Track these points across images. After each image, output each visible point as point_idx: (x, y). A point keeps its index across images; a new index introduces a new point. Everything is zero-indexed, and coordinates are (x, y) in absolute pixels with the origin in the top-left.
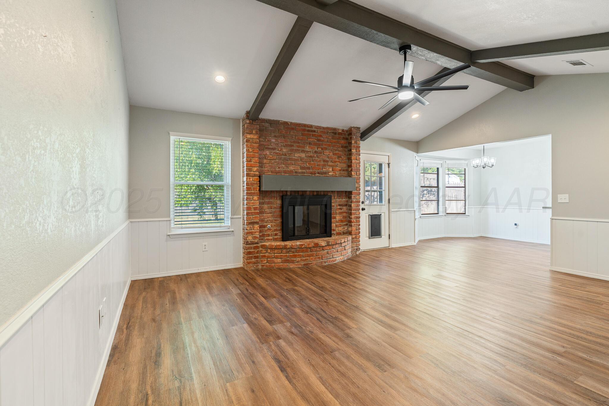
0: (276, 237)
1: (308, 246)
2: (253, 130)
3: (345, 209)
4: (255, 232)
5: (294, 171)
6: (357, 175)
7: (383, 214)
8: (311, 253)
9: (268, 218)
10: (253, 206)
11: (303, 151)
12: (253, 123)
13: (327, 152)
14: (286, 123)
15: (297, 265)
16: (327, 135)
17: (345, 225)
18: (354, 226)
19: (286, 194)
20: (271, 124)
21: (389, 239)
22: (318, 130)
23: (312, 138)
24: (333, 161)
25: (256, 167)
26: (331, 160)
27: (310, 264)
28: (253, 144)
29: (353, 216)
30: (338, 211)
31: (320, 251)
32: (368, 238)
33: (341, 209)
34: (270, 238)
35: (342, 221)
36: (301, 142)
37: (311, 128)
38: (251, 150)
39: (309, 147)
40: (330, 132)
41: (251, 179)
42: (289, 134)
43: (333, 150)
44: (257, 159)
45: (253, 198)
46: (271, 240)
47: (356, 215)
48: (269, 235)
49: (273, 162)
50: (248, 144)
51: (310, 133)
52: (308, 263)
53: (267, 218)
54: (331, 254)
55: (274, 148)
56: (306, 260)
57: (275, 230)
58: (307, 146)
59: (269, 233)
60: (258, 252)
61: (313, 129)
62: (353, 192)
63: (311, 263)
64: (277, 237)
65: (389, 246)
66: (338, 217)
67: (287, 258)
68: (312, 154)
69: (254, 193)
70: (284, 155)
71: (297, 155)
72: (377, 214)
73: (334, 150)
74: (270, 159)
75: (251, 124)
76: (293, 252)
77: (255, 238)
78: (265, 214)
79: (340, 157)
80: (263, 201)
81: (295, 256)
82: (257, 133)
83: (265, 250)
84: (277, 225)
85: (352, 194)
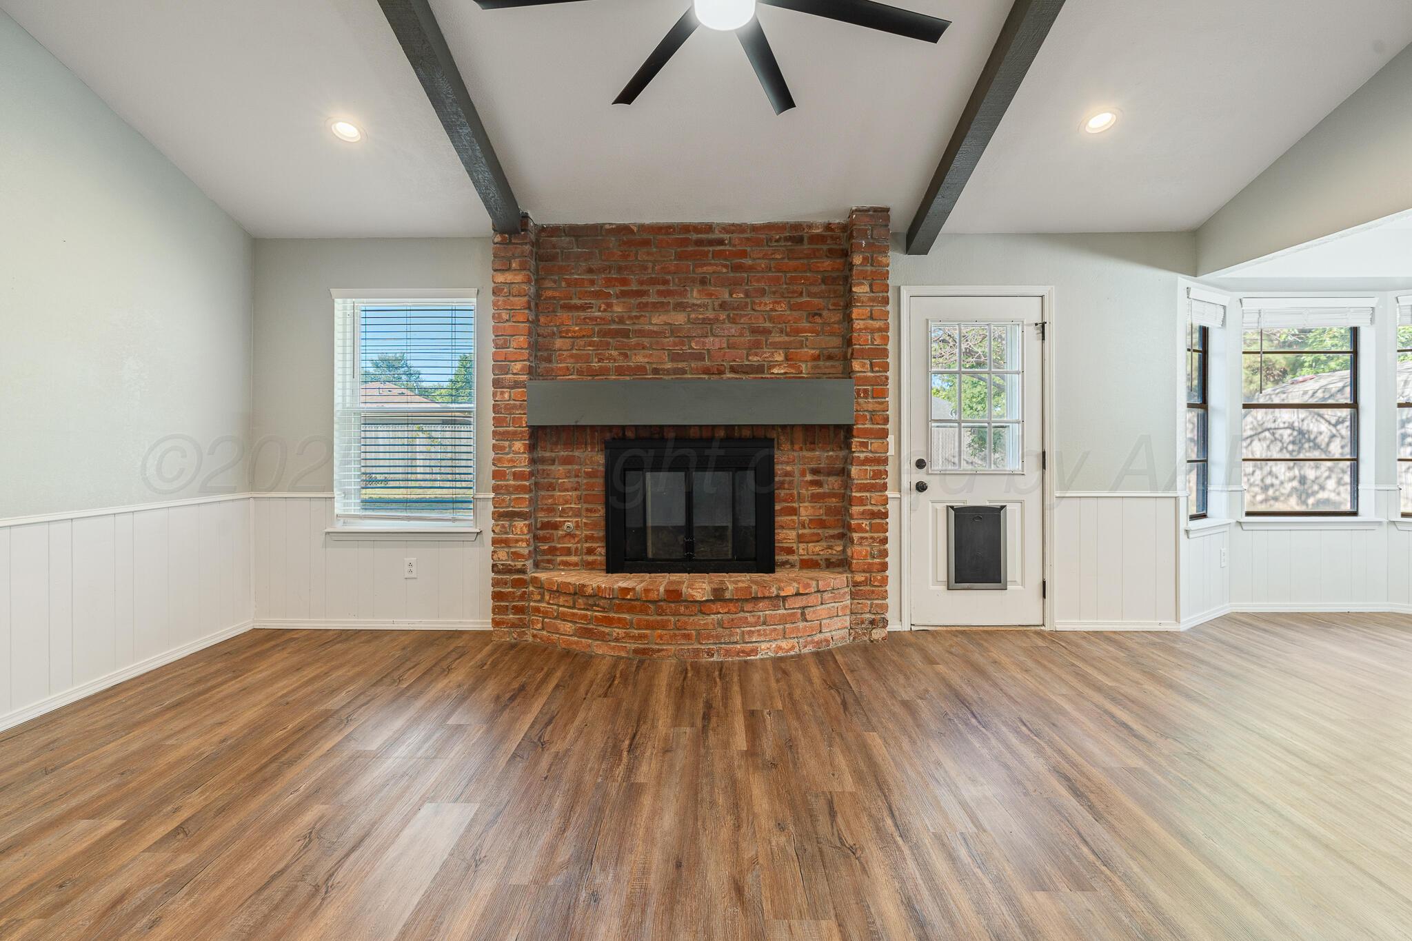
0: (590, 558)
1: (646, 596)
2: (513, 261)
3: (832, 483)
4: (517, 541)
5: (648, 367)
6: (872, 371)
7: (1009, 507)
8: (659, 618)
9: (567, 502)
10: (512, 467)
11: (680, 307)
12: (513, 241)
13: (766, 304)
14: (623, 229)
15: (614, 648)
16: (766, 248)
17: (832, 537)
18: (860, 544)
19: (620, 435)
20: (577, 237)
21: (1044, 596)
22: (735, 235)
23: (711, 264)
24: (788, 330)
25: (521, 361)
26: (779, 326)
27: (654, 651)
28: (511, 298)
29: (856, 509)
30: (807, 490)
31: (692, 615)
32: (945, 587)
33: (818, 484)
34: (574, 559)
35: (821, 524)
36: (673, 278)
37: (708, 233)
38: (505, 316)
39: (699, 291)
40: (778, 237)
41: (506, 396)
42: (634, 258)
43: (790, 295)
44: (522, 338)
45: (510, 447)
46: (576, 565)
47: (869, 507)
48: (568, 552)
49: (582, 343)
50: (498, 301)
51: (706, 249)
52: (648, 649)
53: (564, 504)
54: (738, 630)
55: (586, 304)
56: (641, 637)
57: (589, 538)
58: (692, 291)
59: (569, 545)
60: (522, 597)
61: (716, 235)
62: (857, 428)
63: (659, 651)
64: (595, 558)
65: (1043, 625)
66: (806, 511)
67: (588, 624)
68: (710, 314)
69: (515, 433)
70: (618, 323)
71: (658, 319)
72: (988, 504)
73: (794, 292)
74: (573, 337)
75: (506, 244)
76: (604, 610)
77: (517, 556)
78: (560, 491)
79: (816, 314)
80: (553, 455)
81: (609, 622)
82: (523, 268)
83: (539, 594)
84: (594, 526)
85: (853, 436)
